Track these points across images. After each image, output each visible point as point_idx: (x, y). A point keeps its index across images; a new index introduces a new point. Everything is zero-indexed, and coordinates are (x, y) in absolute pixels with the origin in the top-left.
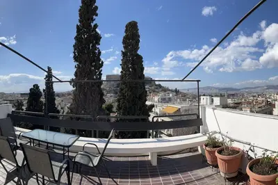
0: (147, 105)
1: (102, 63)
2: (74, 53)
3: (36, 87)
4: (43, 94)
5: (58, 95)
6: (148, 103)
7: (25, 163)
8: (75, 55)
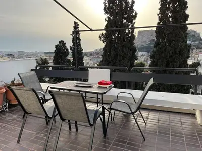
0: (188, 64)
1: (136, 14)
2: (105, 3)
3: (62, 43)
4: (70, 51)
5: (86, 54)
6: (190, 62)
7: (57, 112)
8: (105, 6)
